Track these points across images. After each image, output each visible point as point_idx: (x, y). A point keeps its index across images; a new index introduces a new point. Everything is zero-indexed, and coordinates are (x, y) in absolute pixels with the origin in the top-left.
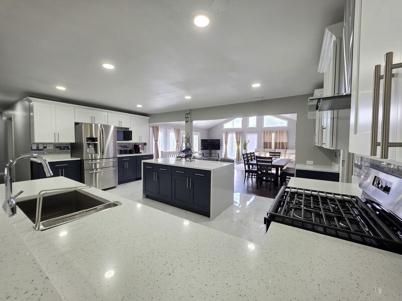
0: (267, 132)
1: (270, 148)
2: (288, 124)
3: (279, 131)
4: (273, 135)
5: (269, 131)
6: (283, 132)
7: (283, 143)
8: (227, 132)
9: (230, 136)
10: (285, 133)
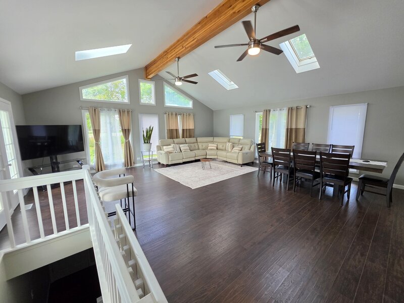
3: (185, 113)
4: (179, 118)
5: (173, 113)
6: (189, 115)
7: (190, 130)
8: (97, 108)
10: (192, 117)
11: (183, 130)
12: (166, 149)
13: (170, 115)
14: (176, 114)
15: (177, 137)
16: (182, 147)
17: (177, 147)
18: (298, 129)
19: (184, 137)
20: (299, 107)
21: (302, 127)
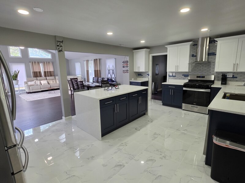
3: (45, 62)
4: (41, 65)
7: (50, 72)
10: (51, 64)
11: (45, 72)
12: (30, 83)
13: (34, 63)
14: (38, 63)
15: (41, 76)
16: (43, 82)
17: (38, 82)
18: (97, 70)
19: (45, 76)
20: (97, 59)
21: (99, 69)
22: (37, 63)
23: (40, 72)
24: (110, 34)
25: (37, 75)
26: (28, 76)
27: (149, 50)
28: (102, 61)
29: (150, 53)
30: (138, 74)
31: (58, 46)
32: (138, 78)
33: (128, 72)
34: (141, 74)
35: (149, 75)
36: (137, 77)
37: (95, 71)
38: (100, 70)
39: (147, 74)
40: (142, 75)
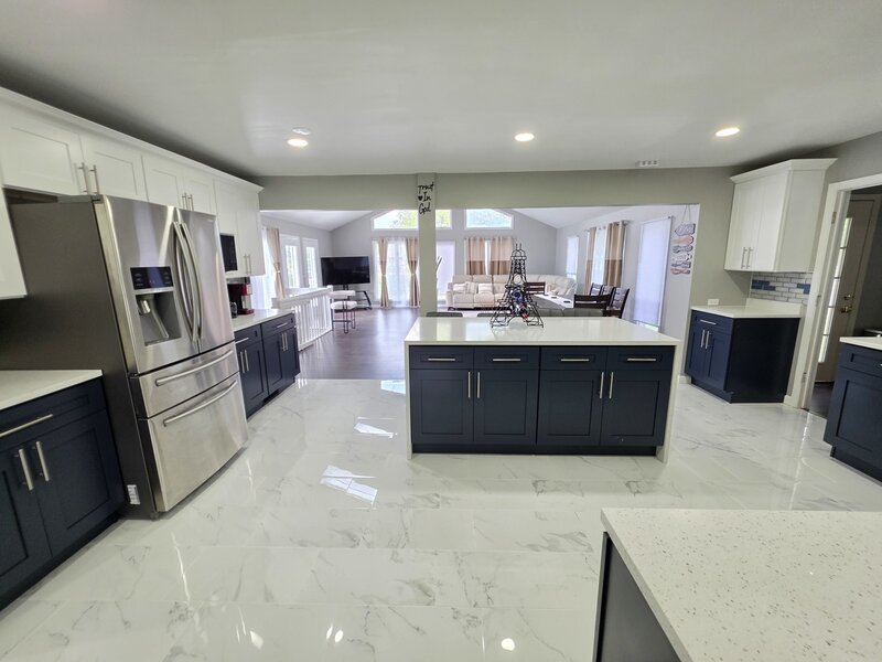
0: (475, 240)
1: (481, 273)
2: (514, 222)
3: (497, 237)
4: (487, 245)
5: (477, 238)
6: (505, 239)
7: (505, 262)
8: (385, 237)
9: (391, 247)
10: (509, 242)
11: (493, 263)
12: (457, 287)
13: (472, 243)
14: (481, 240)
16: (482, 287)
17: (472, 286)
18: (614, 262)
19: (492, 273)
20: (617, 224)
21: (617, 259)
22: (478, 241)
23: (481, 263)
24: (524, 137)
25: (474, 269)
26: (458, 271)
27: (825, 163)
28: (633, 229)
29: (832, 176)
30: (754, 282)
31: (420, 198)
32: (748, 300)
33: (689, 272)
34: (768, 282)
35: (807, 288)
36: (747, 295)
37: (607, 262)
38: (621, 261)
39: (799, 286)
40: (773, 289)
